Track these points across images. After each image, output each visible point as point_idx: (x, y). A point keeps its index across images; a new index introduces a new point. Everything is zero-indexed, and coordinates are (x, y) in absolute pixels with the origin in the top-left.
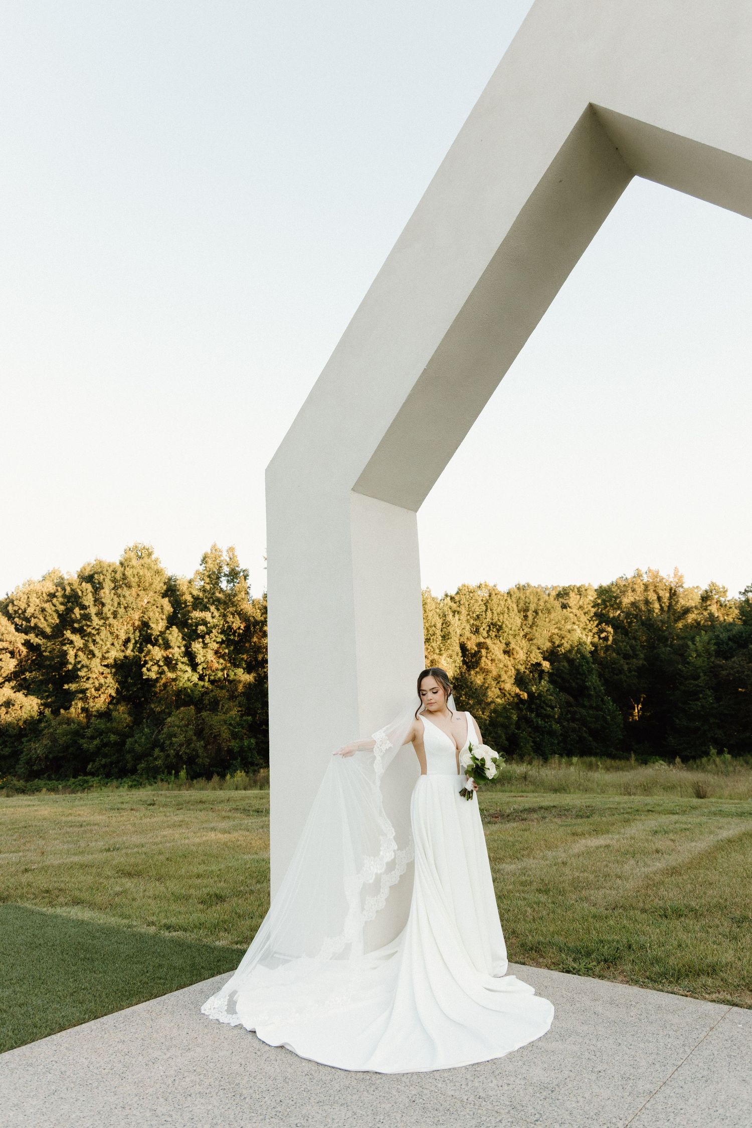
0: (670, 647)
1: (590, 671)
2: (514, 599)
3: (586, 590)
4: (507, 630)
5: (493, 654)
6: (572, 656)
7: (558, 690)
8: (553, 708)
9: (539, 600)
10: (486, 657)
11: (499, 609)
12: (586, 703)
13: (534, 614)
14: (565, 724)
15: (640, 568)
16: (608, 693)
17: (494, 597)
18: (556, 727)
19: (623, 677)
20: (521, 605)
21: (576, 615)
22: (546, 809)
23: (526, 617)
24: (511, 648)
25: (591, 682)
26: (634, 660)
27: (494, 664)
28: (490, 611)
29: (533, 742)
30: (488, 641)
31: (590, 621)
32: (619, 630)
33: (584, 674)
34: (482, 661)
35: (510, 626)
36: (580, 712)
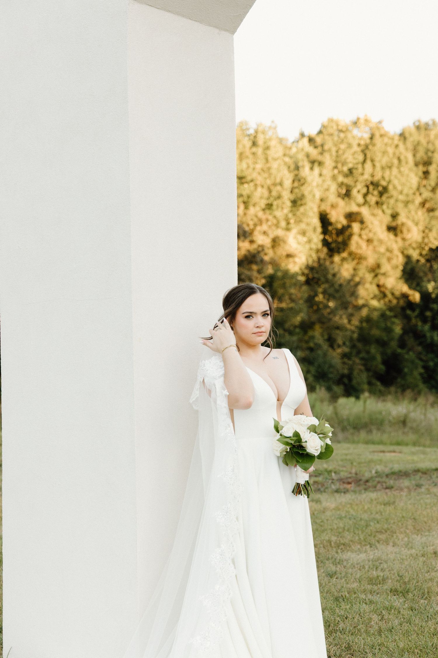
2: (409, 144)
4: (394, 193)
5: (370, 231)
10: (360, 235)
11: (385, 160)
17: (378, 140)
20: (421, 154)
22: (425, 472)
23: (426, 174)
24: (399, 222)
27: (371, 247)
28: (370, 163)
29: (424, 367)
30: (365, 211)
34: (353, 242)
35: (399, 188)
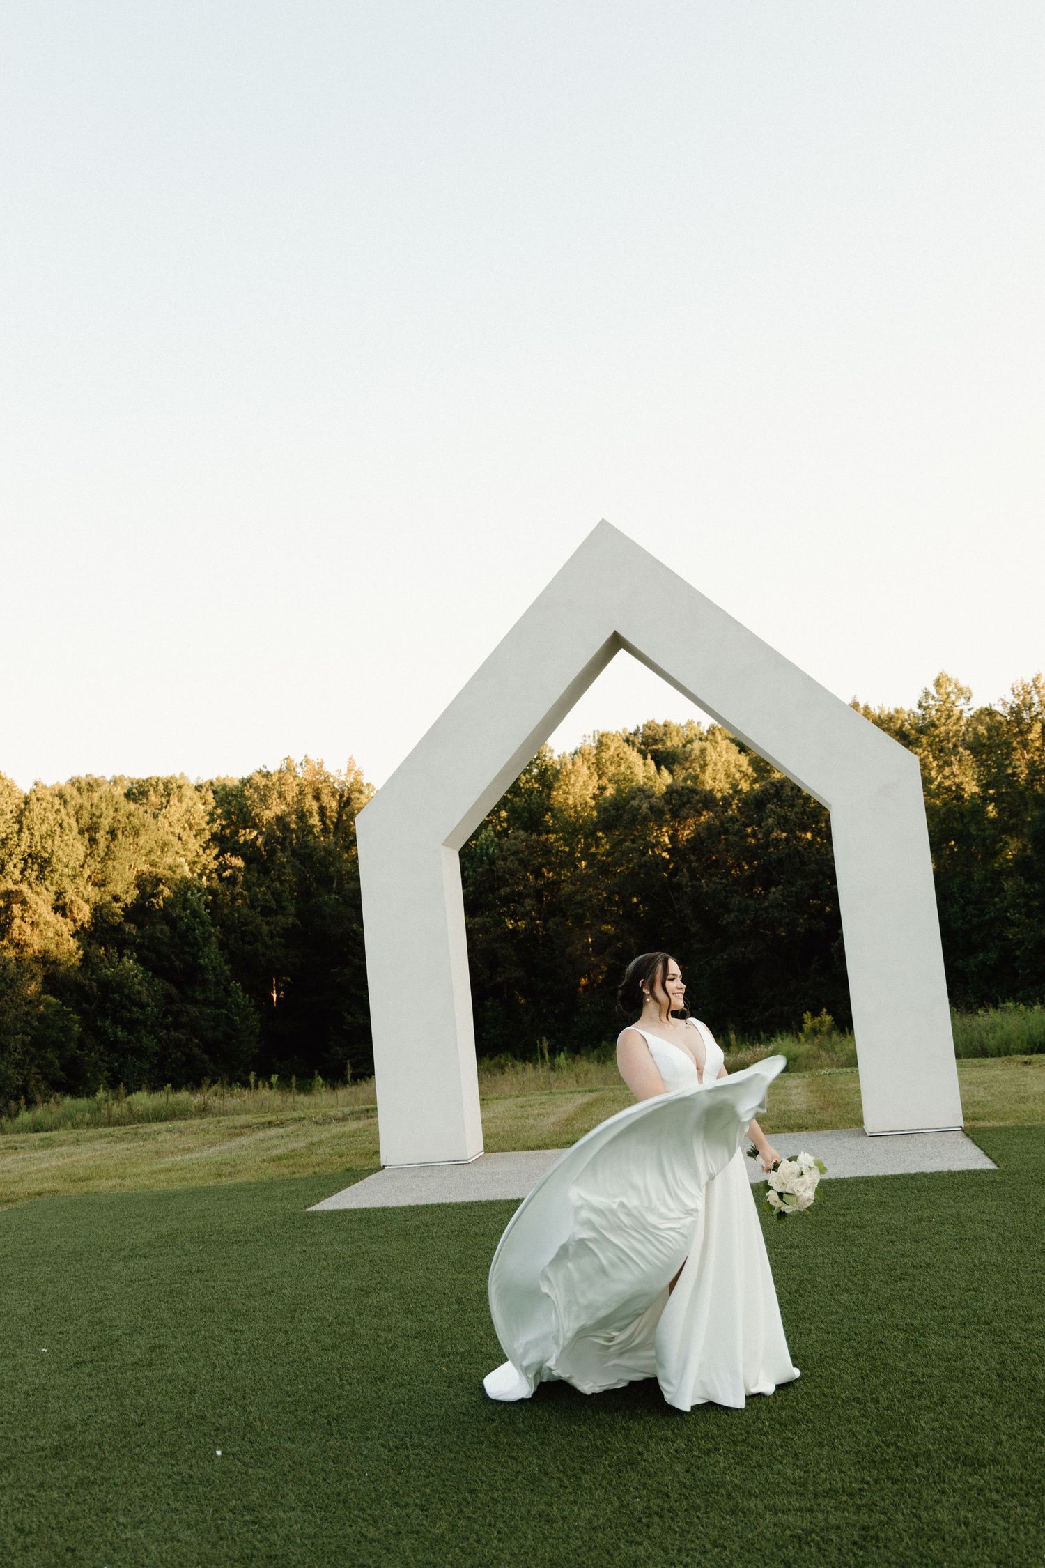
0: (335, 893)
1: (206, 940)
2: (70, 809)
3: (179, 787)
4: (58, 866)
5: (35, 912)
6: (177, 912)
7: (151, 974)
8: (143, 1007)
9: (116, 810)
10: (22, 918)
11: (44, 827)
12: (199, 996)
13: (109, 836)
14: (163, 1034)
15: (292, 757)
16: (236, 976)
17: (34, 804)
18: (149, 1042)
19: (261, 949)
20: (85, 820)
21: (180, 838)
23: (93, 841)
24: (67, 900)
25: (209, 959)
26: (280, 917)
27: (37, 932)
28: (27, 832)
29: (109, 1070)
30: (24, 887)
31: (204, 849)
32: (254, 866)
33: (197, 944)
34: (14, 926)
35: (65, 860)
36: (187, 1012)
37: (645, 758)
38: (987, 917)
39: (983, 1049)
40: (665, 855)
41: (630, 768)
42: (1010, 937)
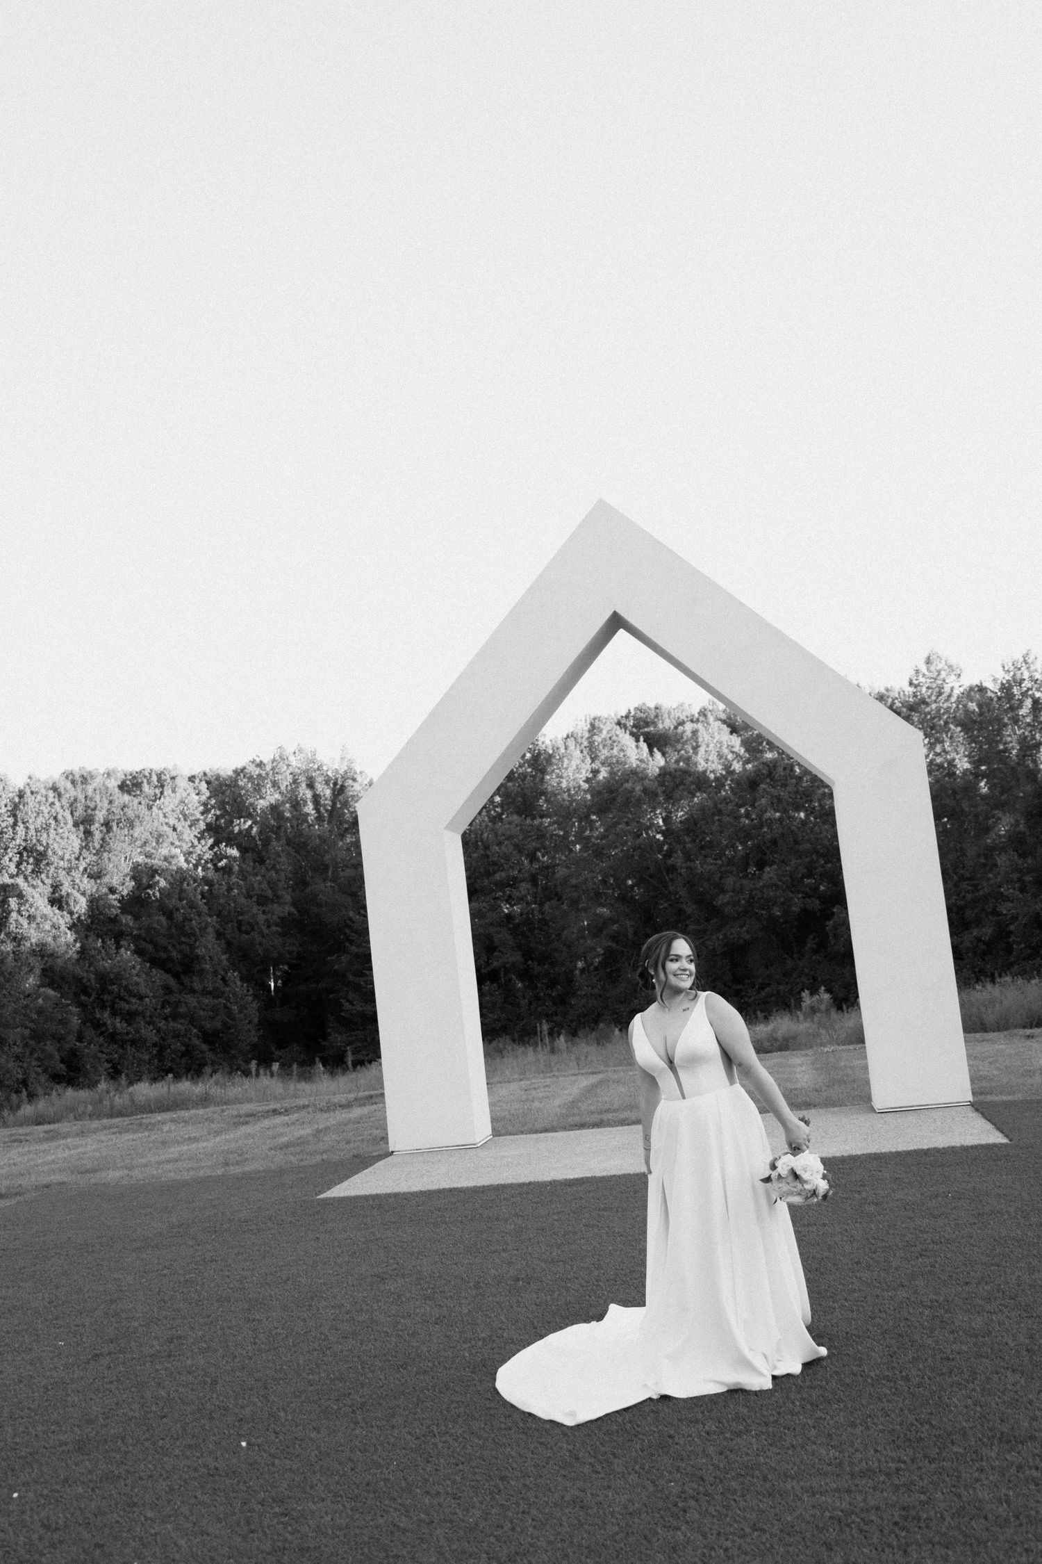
1: (203, 929)
2: (64, 801)
3: (173, 778)
4: (54, 859)
5: (31, 906)
6: (173, 902)
7: (148, 965)
8: (141, 998)
9: (111, 802)
10: (19, 912)
11: (40, 820)
12: (197, 986)
13: (104, 828)
14: (162, 1024)
15: (285, 746)
16: (234, 966)
17: (28, 797)
18: (149, 1033)
19: (258, 938)
20: (80, 812)
21: (175, 829)
23: (88, 833)
24: (63, 893)
25: (206, 948)
26: (276, 905)
27: (34, 925)
28: (22, 826)
29: (108, 1061)
30: (20, 881)
31: (199, 840)
32: (249, 855)
33: (194, 934)
34: (11, 920)
35: (60, 853)
36: (186, 1003)
37: (637, 740)
38: (981, 893)
39: (982, 1024)
40: (659, 837)
41: (622, 750)
42: (1004, 912)
